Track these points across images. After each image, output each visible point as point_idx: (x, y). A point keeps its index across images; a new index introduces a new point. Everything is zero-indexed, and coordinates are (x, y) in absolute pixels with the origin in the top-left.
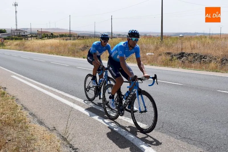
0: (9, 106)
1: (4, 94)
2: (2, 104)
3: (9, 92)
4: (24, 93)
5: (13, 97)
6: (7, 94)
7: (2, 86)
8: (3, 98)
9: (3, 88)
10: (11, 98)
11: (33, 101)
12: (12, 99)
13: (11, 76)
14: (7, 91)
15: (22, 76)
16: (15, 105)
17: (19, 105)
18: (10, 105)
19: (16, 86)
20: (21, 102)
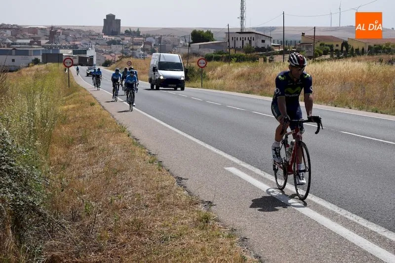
0: (221, 258)
1: (206, 219)
2: (202, 250)
3: (221, 217)
4: (265, 222)
5: (232, 230)
6: (216, 220)
7: (202, 197)
8: (204, 231)
9: (203, 202)
10: (226, 234)
11: (291, 248)
12: (229, 237)
13: (226, 168)
14: (215, 212)
15: (258, 171)
16: (238, 255)
17: (248, 257)
18: (223, 253)
19: (239, 198)
20: (256, 249)
